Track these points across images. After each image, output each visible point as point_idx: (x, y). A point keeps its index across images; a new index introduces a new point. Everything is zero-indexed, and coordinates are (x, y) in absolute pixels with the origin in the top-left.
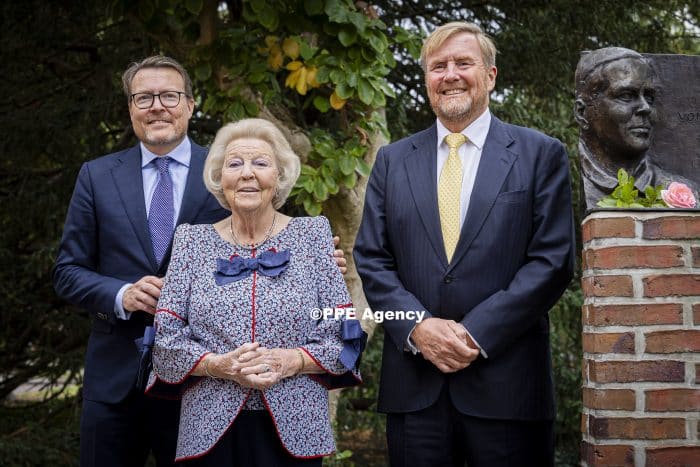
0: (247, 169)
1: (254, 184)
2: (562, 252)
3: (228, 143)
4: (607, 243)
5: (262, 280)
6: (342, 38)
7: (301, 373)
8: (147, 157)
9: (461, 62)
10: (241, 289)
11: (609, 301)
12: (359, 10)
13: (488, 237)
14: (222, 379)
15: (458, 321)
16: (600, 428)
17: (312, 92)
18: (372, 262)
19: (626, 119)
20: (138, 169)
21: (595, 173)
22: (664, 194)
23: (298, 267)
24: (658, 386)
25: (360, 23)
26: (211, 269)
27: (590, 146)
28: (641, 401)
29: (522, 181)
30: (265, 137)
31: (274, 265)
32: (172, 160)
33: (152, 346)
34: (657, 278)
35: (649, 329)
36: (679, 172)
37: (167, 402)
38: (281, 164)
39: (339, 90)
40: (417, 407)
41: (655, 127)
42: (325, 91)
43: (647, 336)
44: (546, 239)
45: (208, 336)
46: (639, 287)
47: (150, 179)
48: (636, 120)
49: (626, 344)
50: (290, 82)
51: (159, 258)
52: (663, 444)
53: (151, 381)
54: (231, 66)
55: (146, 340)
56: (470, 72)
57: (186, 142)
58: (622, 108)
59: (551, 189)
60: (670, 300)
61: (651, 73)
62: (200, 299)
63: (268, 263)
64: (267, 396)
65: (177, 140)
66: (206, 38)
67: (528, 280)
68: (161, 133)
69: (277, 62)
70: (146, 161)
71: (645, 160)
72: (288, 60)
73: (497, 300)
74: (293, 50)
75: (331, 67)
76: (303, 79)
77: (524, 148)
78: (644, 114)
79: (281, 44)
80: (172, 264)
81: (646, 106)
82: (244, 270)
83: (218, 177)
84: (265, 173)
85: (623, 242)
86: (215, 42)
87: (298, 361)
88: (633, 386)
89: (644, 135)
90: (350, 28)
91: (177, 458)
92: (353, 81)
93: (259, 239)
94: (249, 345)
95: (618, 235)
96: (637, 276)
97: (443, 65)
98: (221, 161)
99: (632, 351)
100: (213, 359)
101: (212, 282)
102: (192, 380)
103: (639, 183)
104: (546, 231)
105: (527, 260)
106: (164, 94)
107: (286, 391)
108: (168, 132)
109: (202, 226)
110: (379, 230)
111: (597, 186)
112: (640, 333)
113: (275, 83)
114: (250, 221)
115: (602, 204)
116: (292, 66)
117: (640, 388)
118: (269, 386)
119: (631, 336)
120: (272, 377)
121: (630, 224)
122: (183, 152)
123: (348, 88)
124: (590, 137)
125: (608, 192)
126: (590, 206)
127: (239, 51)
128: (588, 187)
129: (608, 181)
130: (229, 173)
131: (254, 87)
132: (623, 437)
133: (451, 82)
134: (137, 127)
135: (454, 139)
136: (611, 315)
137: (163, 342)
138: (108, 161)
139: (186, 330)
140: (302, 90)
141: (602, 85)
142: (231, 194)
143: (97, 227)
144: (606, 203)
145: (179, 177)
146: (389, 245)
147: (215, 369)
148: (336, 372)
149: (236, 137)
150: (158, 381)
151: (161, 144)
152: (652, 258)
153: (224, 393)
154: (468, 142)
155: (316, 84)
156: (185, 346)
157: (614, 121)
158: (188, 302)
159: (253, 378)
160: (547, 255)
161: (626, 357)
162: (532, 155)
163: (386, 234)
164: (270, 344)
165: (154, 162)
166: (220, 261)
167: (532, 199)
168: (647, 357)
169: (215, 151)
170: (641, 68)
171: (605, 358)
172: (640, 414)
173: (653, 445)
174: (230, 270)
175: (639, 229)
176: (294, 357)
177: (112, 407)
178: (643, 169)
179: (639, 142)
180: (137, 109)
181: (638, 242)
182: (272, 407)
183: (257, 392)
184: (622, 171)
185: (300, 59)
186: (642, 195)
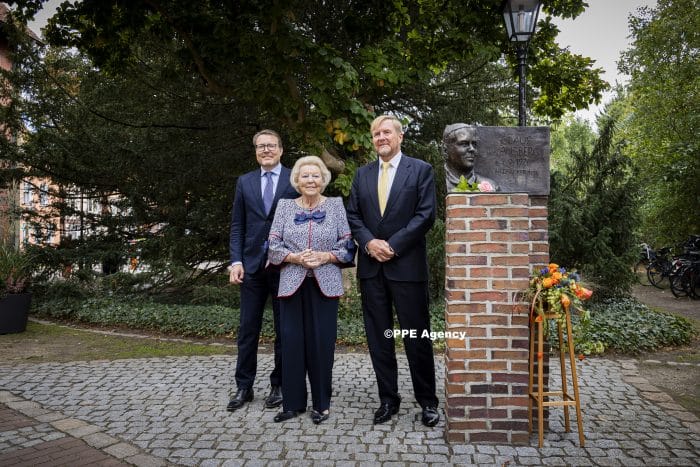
0: (310, 179)
1: (313, 185)
2: (429, 211)
3: (300, 166)
4: (455, 207)
5: (314, 223)
6: (358, 120)
7: (330, 262)
8: (263, 172)
9: (386, 132)
10: (304, 227)
11: (455, 231)
12: (365, 108)
13: (398, 206)
14: (296, 264)
15: (386, 240)
16: (452, 284)
17: (345, 143)
18: (353, 216)
19: (464, 154)
20: (259, 177)
21: (451, 178)
22: (479, 186)
23: (329, 219)
24: (476, 267)
25: (365, 114)
26: (293, 217)
27: (449, 166)
28: (468, 273)
29: (413, 182)
30: (317, 165)
31: (319, 218)
32: (273, 173)
33: (268, 249)
34: (475, 222)
35: (472, 243)
36: (487, 176)
37: (274, 274)
38: (323, 175)
39: (356, 143)
40: (372, 276)
41: (477, 157)
42: (350, 142)
43: (472, 246)
44: (423, 206)
45: (291, 246)
46: (468, 225)
47: (264, 181)
48: (468, 155)
49: (462, 249)
50: (336, 139)
51: (268, 212)
52: (478, 290)
53: (268, 264)
54: (311, 132)
55: (265, 247)
56: (390, 136)
57: (280, 165)
58: (462, 149)
59: (425, 185)
60: (481, 231)
61: (475, 135)
62: (288, 231)
63: (317, 216)
64: (315, 271)
65: (275, 165)
66: (300, 120)
67: (414, 224)
68: (268, 162)
69: (330, 130)
70: (263, 173)
71: (473, 172)
72: (335, 129)
73: (400, 233)
74: (337, 124)
75: (353, 133)
76: (341, 138)
77: (415, 168)
78: (472, 152)
79: (332, 122)
80: (276, 216)
81: (472, 148)
82: (307, 219)
83: (297, 181)
84: (318, 180)
85: (461, 206)
86: (304, 121)
87: (328, 258)
88: (465, 267)
89: (471, 161)
90: (361, 116)
91: (280, 295)
92: (362, 138)
93: (314, 206)
94: (308, 250)
95: (459, 203)
96: (467, 220)
97: (378, 134)
98: (298, 174)
99: (465, 252)
100: (293, 255)
101: (293, 223)
102: (285, 264)
103: (469, 181)
104: (423, 202)
105: (415, 215)
106: (269, 145)
107: (323, 269)
108: (271, 161)
109: (290, 200)
110: (356, 203)
111: (451, 183)
112: (468, 244)
113: (330, 139)
114: (311, 199)
115: (453, 191)
116: (337, 132)
117: (468, 268)
118: (316, 267)
119: (464, 246)
120: (317, 263)
121: (464, 198)
122: (278, 170)
123: (359, 142)
124: (449, 161)
125: (456, 185)
126: (449, 191)
127: (314, 126)
128: (447, 182)
129: (456, 181)
130: (303, 180)
131: (320, 141)
132: (461, 288)
133: (382, 141)
134: (259, 159)
135: (385, 165)
136: (456, 237)
137: (272, 248)
138: (247, 176)
139: (282, 243)
140: (341, 143)
141: (454, 140)
142: (303, 189)
143: (244, 201)
144: (455, 190)
145: (275, 180)
146: (360, 209)
147: (294, 259)
148: (344, 262)
149: (304, 164)
150: (271, 264)
151: (268, 166)
152: (474, 213)
153: (297, 270)
154: (391, 166)
155: (347, 140)
156: (281, 249)
157: (459, 155)
158: (283, 231)
159: (309, 264)
160: (423, 213)
161: (462, 255)
162: (417, 172)
163: (358, 205)
164: (316, 250)
165: (265, 174)
166: (297, 215)
167: (417, 189)
168: (471, 255)
169: (295, 170)
170: (471, 133)
171: (453, 255)
172: (468, 278)
173: (472, 291)
174: (300, 219)
175: (468, 201)
176: (327, 255)
177: (251, 275)
178: (471, 176)
179: (470, 164)
180: (259, 151)
181: (468, 206)
182: (317, 276)
183: (311, 270)
184: (462, 176)
185: (340, 129)
186: (470, 186)
